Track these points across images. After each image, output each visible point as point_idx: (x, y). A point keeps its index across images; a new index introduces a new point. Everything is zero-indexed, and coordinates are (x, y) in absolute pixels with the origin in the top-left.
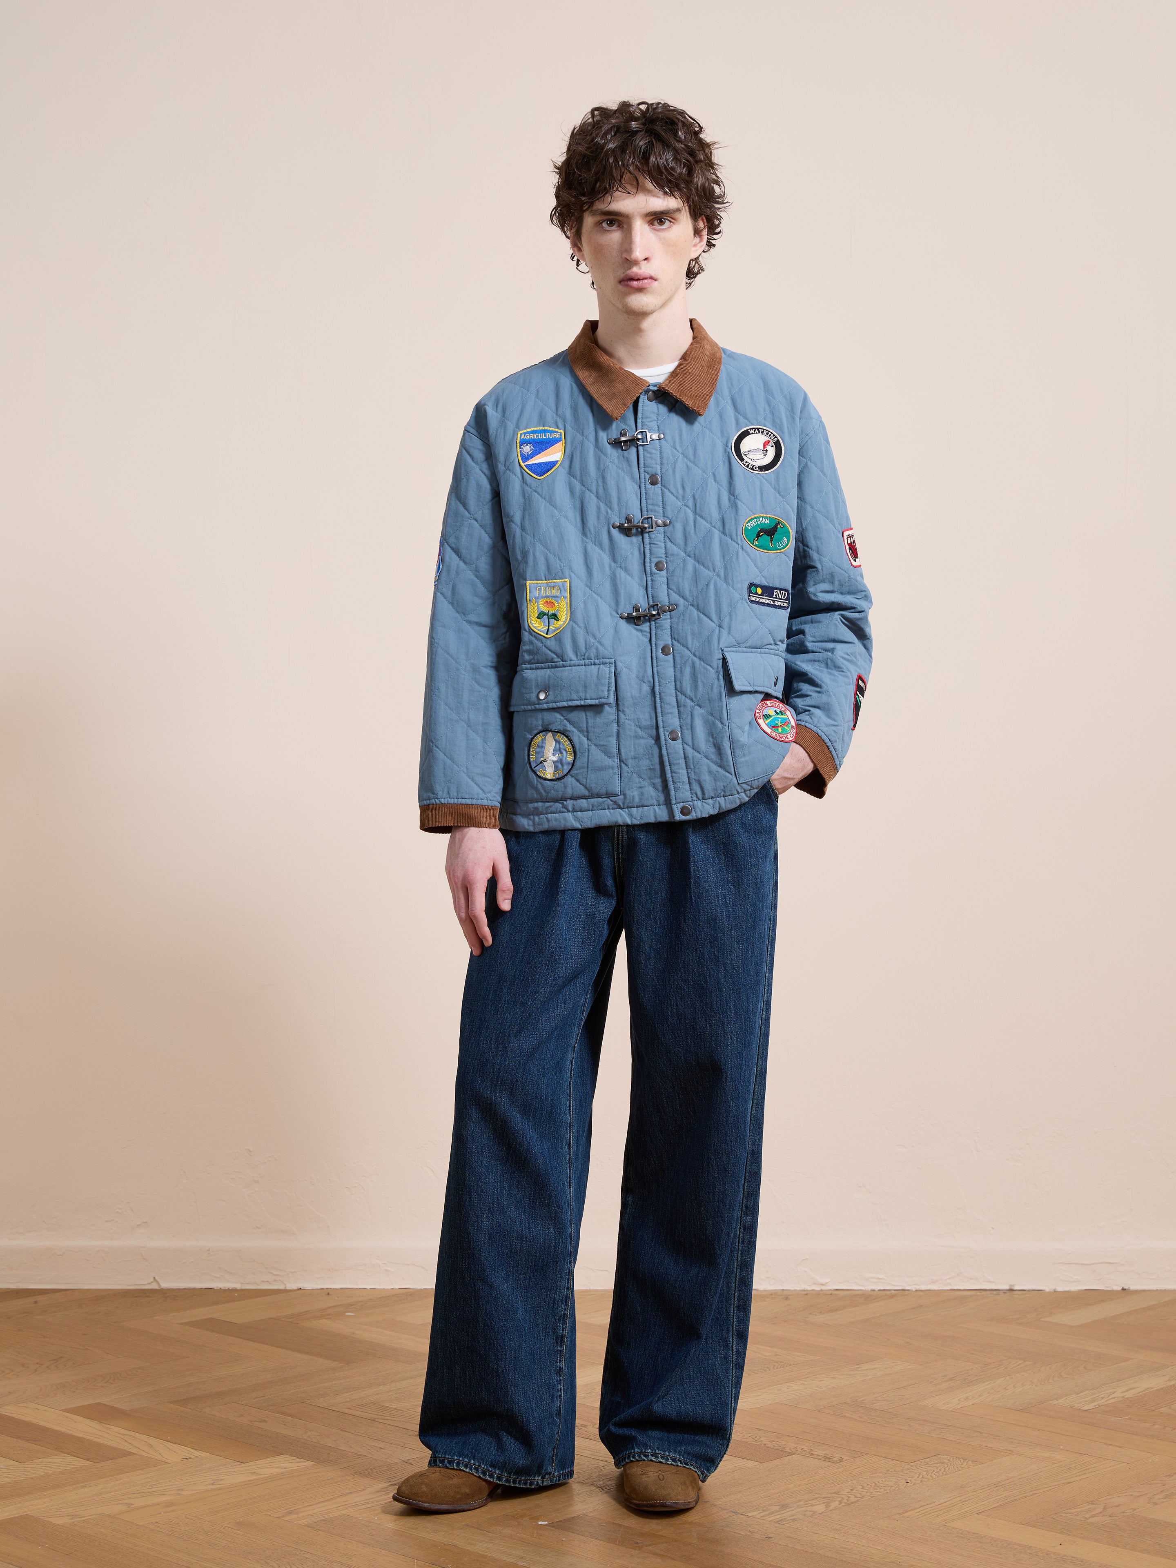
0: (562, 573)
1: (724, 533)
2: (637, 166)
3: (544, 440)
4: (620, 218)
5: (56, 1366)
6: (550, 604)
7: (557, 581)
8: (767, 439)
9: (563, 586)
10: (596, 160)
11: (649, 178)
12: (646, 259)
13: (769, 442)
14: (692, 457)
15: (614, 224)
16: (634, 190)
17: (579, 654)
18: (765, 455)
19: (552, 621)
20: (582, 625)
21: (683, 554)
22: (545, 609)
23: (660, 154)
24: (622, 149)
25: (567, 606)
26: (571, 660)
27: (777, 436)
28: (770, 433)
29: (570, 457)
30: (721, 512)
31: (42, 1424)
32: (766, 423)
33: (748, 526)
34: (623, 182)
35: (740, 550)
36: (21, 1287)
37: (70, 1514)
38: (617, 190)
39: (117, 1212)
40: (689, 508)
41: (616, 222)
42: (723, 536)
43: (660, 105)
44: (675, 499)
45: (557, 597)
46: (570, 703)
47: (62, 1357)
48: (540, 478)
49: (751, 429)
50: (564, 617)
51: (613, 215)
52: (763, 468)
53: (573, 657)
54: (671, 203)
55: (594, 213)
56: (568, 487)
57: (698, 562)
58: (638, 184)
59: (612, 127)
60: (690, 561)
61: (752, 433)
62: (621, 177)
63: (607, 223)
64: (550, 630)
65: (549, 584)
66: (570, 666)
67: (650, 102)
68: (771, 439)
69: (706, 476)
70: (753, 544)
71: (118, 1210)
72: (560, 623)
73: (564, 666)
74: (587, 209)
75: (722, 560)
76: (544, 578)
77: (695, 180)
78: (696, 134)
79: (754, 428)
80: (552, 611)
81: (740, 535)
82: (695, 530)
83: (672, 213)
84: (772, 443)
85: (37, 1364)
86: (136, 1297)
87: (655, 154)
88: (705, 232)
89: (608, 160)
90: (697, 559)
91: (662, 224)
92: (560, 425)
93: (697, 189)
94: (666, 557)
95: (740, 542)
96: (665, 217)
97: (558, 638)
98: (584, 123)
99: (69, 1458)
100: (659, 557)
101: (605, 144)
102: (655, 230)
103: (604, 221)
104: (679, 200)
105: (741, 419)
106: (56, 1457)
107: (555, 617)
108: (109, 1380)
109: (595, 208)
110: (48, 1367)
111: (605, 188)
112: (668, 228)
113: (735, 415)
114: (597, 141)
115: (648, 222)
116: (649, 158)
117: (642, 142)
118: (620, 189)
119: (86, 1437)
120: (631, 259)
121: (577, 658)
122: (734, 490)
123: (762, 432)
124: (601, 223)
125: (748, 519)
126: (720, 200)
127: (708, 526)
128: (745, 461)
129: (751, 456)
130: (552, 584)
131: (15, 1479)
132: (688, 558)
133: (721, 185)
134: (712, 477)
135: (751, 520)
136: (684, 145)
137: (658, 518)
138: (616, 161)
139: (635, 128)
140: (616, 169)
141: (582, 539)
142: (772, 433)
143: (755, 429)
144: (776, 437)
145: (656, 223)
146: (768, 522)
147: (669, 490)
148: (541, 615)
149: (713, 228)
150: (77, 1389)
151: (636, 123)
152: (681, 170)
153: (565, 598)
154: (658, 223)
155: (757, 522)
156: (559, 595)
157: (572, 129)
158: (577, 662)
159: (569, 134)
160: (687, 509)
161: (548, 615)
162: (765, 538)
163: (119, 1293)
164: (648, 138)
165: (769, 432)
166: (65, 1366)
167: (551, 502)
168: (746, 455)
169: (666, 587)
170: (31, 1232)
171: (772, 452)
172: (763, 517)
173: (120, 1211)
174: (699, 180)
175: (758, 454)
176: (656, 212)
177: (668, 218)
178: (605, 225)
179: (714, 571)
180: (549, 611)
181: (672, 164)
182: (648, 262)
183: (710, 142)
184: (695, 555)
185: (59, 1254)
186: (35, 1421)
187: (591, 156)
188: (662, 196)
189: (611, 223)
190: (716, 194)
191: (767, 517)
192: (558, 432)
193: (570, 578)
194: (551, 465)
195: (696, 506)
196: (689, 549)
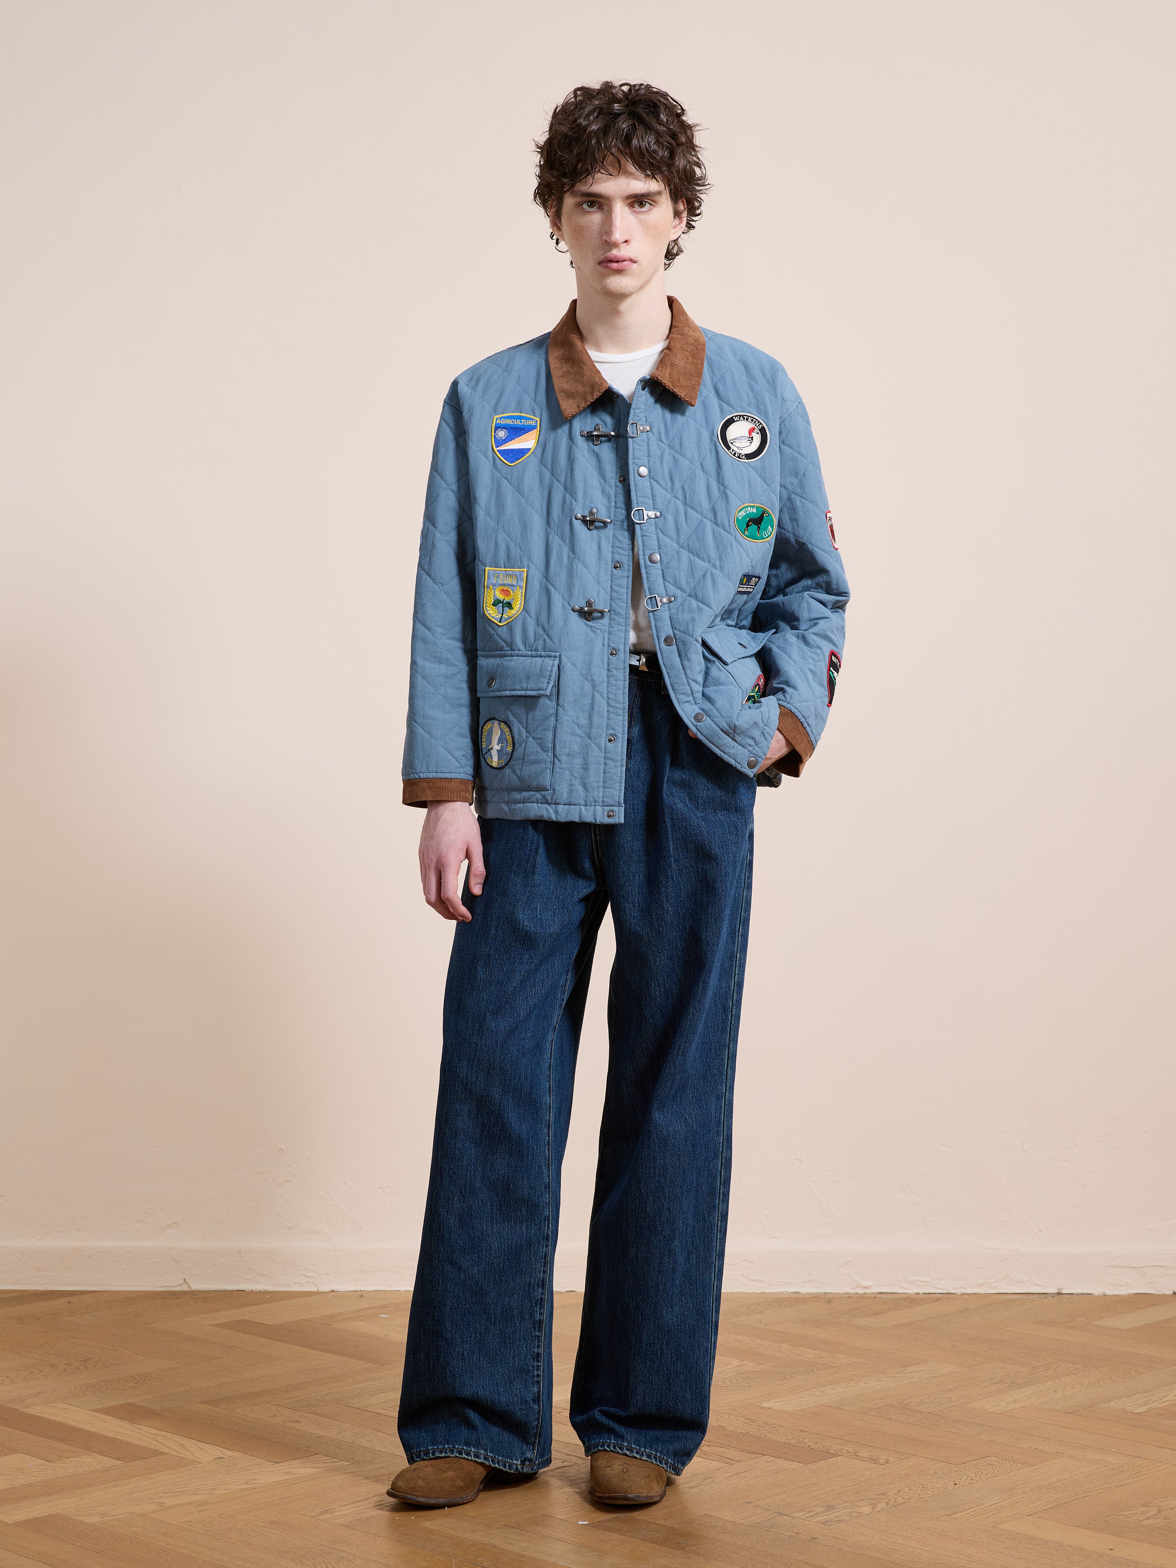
0: (521, 562)
1: (716, 523)
2: (619, 148)
3: (519, 427)
4: (600, 200)
5: (85, 1367)
6: (506, 592)
7: (515, 569)
8: (752, 426)
9: (520, 575)
10: (578, 141)
11: (632, 161)
12: (626, 241)
13: (754, 429)
14: (678, 448)
15: (595, 205)
16: (616, 172)
17: (527, 645)
18: (751, 443)
19: (506, 609)
20: (533, 615)
21: (676, 546)
22: (501, 597)
23: (642, 137)
24: (605, 131)
25: (522, 595)
26: (519, 650)
27: (762, 422)
28: (755, 420)
29: (542, 445)
30: (711, 502)
31: (72, 1423)
32: (751, 410)
33: (739, 516)
34: (605, 164)
35: (734, 540)
36: (49, 1289)
37: (100, 1513)
38: (599, 171)
39: (148, 1212)
40: (678, 499)
41: (597, 204)
42: (715, 526)
43: (643, 87)
44: (664, 491)
45: (513, 586)
46: (513, 693)
47: (91, 1358)
48: (510, 464)
49: (735, 416)
50: (518, 606)
51: (594, 197)
52: (749, 456)
53: (522, 647)
54: (653, 185)
55: (574, 194)
56: (538, 476)
57: (693, 553)
58: (620, 166)
59: (595, 108)
60: (685, 554)
61: (737, 421)
62: (604, 159)
63: (588, 204)
64: (503, 618)
65: (508, 572)
66: (517, 656)
67: (632, 83)
68: (756, 425)
69: (693, 466)
70: (744, 534)
71: (147, 1210)
72: (513, 612)
73: (512, 656)
74: (566, 192)
75: (716, 551)
76: (503, 566)
77: (677, 163)
78: (679, 116)
79: (738, 415)
80: (507, 599)
81: (733, 526)
82: (686, 521)
83: (652, 196)
84: (757, 430)
85: (67, 1364)
86: (166, 1299)
87: (637, 136)
88: (685, 214)
89: (591, 142)
90: (691, 551)
91: (642, 206)
92: (537, 412)
93: (678, 172)
94: (659, 549)
95: (732, 532)
96: (646, 200)
97: (510, 626)
98: (566, 102)
99: (100, 1457)
100: (652, 549)
101: (587, 126)
102: (635, 212)
103: (585, 202)
104: (661, 183)
105: (725, 406)
106: (87, 1456)
107: (509, 605)
108: (139, 1381)
109: (576, 189)
110: (77, 1368)
111: (587, 170)
112: (649, 210)
113: (719, 402)
114: (580, 122)
115: (629, 205)
116: (631, 141)
117: (624, 125)
118: (602, 171)
119: (116, 1437)
120: (611, 241)
121: (525, 648)
122: (723, 479)
123: (747, 419)
124: (582, 204)
125: (739, 509)
126: (700, 182)
127: (700, 516)
128: (731, 449)
129: (737, 444)
130: (510, 572)
131: (45, 1478)
132: (682, 549)
133: (703, 167)
134: (700, 467)
135: (741, 510)
136: (666, 128)
137: (648, 510)
138: (598, 142)
139: (618, 110)
140: (599, 150)
141: (546, 529)
142: (757, 420)
143: (740, 416)
144: (761, 424)
145: (636, 205)
146: (755, 511)
147: (657, 482)
148: (496, 603)
149: (693, 210)
150: (107, 1389)
151: (618, 105)
152: (663, 153)
153: (521, 587)
154: (638, 205)
155: (746, 511)
156: (516, 585)
157: (555, 108)
158: (524, 652)
159: (551, 114)
160: (677, 500)
161: (502, 603)
162: (754, 527)
163: (149, 1295)
164: (631, 120)
165: (754, 418)
166: (95, 1366)
167: (519, 489)
168: (732, 443)
169: (662, 580)
170: (59, 1232)
171: (757, 439)
172: (751, 506)
173: (150, 1211)
174: (680, 162)
175: (743, 441)
176: (637, 194)
177: (649, 201)
178: (585, 206)
179: (710, 563)
180: (504, 599)
181: (654, 147)
182: (627, 245)
183: (692, 124)
184: (688, 546)
185: (88, 1255)
186: (64, 1421)
187: (573, 136)
188: (644, 180)
189: (592, 204)
190: (697, 176)
191: (754, 506)
192: (533, 420)
193: (528, 567)
194: (523, 452)
195: (685, 497)
196: (681, 541)
